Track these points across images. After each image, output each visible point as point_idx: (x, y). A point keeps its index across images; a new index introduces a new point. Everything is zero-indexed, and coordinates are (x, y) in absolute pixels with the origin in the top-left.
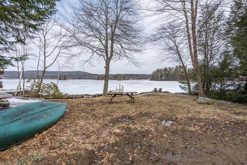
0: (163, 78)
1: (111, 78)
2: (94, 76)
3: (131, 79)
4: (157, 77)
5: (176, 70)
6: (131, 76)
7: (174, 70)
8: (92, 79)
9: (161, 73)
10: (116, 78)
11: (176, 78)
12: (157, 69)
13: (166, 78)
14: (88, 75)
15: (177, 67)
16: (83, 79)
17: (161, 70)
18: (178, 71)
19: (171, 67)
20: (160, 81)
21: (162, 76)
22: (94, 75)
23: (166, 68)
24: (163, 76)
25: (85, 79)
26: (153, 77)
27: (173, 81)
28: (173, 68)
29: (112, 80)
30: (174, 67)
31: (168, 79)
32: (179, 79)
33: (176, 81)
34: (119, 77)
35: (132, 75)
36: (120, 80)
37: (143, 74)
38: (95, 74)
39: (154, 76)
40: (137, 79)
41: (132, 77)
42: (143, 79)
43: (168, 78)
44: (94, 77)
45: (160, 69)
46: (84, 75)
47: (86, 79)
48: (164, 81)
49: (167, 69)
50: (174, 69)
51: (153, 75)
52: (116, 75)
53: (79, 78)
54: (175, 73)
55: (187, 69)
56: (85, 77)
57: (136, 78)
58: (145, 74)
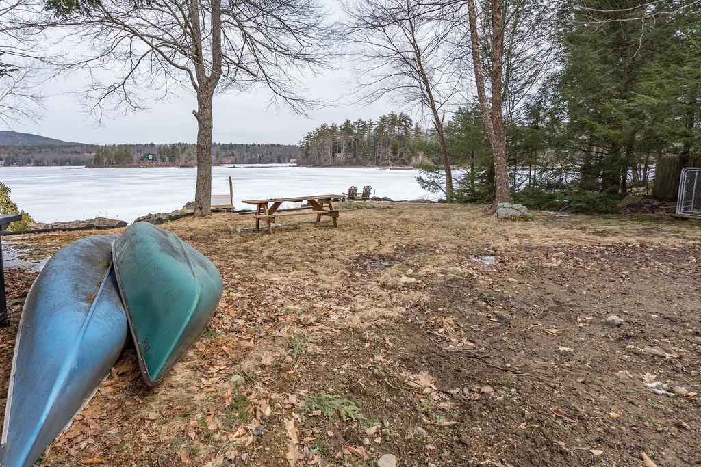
0: (340, 156)
1: (154, 159)
2: (76, 152)
3: (230, 161)
4: (319, 155)
5: (380, 130)
6: (229, 152)
7: (375, 130)
8: (71, 164)
9: (333, 139)
10: (171, 160)
11: (379, 157)
12: (319, 127)
13: (349, 156)
14: (49, 146)
15: (383, 119)
16: (27, 162)
17: (334, 128)
18: (387, 132)
19: (366, 119)
20: (329, 166)
21: (336, 149)
22: (79, 149)
23: (348, 123)
24: (339, 152)
25: (38, 163)
26: (307, 154)
27: (373, 165)
28: (371, 124)
29: (159, 166)
30: (374, 121)
31: (354, 160)
32: (389, 161)
33: (381, 166)
34: (183, 157)
35: (231, 147)
36: (188, 167)
37: (272, 145)
38: (82, 145)
39: (310, 152)
40: (252, 161)
41: (233, 155)
42: (272, 161)
43: (355, 156)
44: (75, 156)
45: (329, 126)
46: (31, 149)
47: (44, 165)
48: (342, 166)
49: (353, 127)
50: (374, 127)
51: (307, 146)
52: (173, 146)
53: (7, 159)
54: (377, 140)
55: (413, 127)
56: (38, 157)
57: (246, 160)
58: (279, 145)
